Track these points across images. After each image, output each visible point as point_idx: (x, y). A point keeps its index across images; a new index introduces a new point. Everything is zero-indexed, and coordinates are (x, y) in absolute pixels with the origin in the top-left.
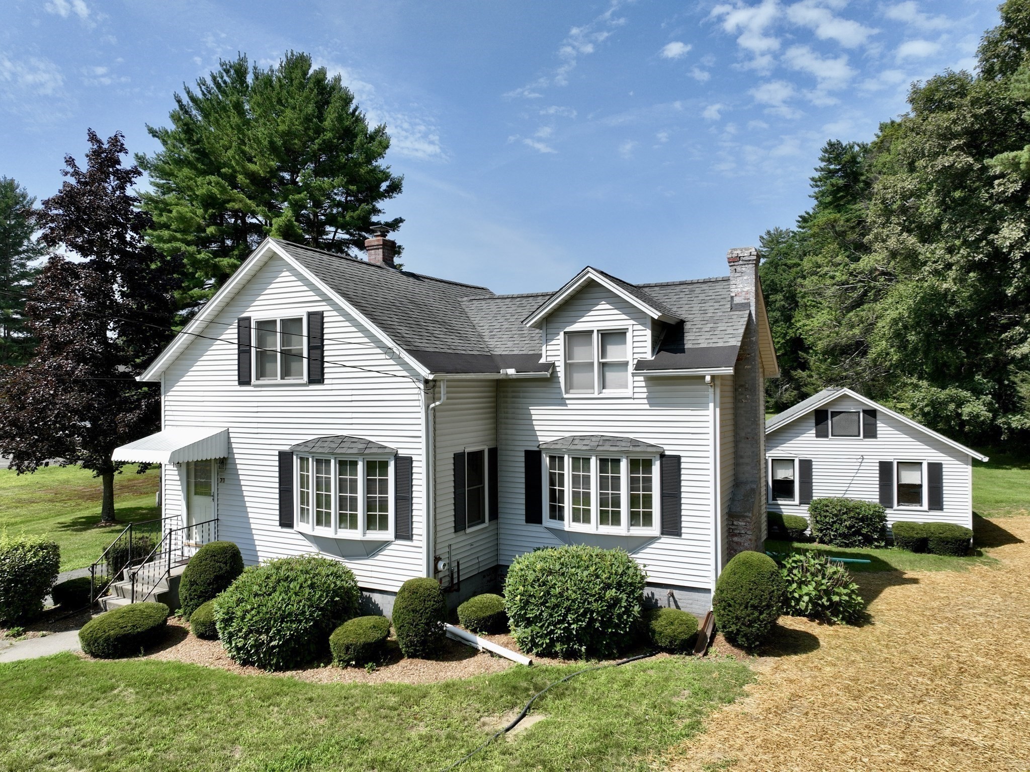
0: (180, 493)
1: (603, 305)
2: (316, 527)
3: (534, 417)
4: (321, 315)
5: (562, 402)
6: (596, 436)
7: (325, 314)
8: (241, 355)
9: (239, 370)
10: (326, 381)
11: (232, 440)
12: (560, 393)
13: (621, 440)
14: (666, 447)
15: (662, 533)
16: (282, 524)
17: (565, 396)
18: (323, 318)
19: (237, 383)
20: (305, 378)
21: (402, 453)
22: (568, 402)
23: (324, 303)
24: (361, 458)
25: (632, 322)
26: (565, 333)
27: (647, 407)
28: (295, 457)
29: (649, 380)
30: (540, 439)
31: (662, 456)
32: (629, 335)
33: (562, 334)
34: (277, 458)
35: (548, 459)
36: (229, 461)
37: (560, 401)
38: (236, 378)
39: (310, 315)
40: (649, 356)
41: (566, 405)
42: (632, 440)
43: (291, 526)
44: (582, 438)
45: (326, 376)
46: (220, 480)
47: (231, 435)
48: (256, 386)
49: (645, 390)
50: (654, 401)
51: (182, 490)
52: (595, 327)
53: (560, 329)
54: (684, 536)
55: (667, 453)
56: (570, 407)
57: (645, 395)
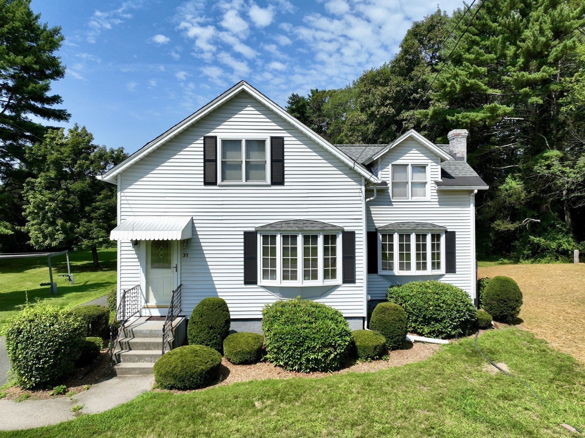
0: (139, 268)
1: (414, 151)
2: (282, 281)
3: (372, 212)
4: (282, 139)
5: (390, 203)
6: (411, 222)
7: (285, 139)
8: (207, 163)
9: (204, 174)
10: (286, 184)
11: (196, 225)
12: (390, 199)
13: (426, 224)
14: (448, 227)
15: (446, 272)
16: (246, 283)
17: (392, 200)
18: (283, 141)
19: (203, 184)
20: (269, 181)
21: (346, 229)
22: (393, 203)
23: (284, 132)
24: (321, 233)
25: (430, 161)
26: (392, 165)
27: (438, 206)
28: (259, 236)
29: (439, 192)
30: (376, 225)
31: (446, 232)
32: (428, 169)
33: (390, 165)
34: (243, 237)
35: (381, 236)
36: (193, 241)
37: (388, 203)
38: (202, 180)
39: (272, 138)
40: (440, 180)
41: (392, 205)
42: (431, 224)
43: (255, 283)
44: (403, 224)
45: (286, 180)
46: (183, 255)
47: (195, 222)
48: (220, 186)
49: (437, 197)
50: (442, 203)
51: (141, 265)
52: (410, 162)
53: (389, 163)
54: (457, 273)
55: (448, 230)
56: (394, 206)
57: (437, 200)
